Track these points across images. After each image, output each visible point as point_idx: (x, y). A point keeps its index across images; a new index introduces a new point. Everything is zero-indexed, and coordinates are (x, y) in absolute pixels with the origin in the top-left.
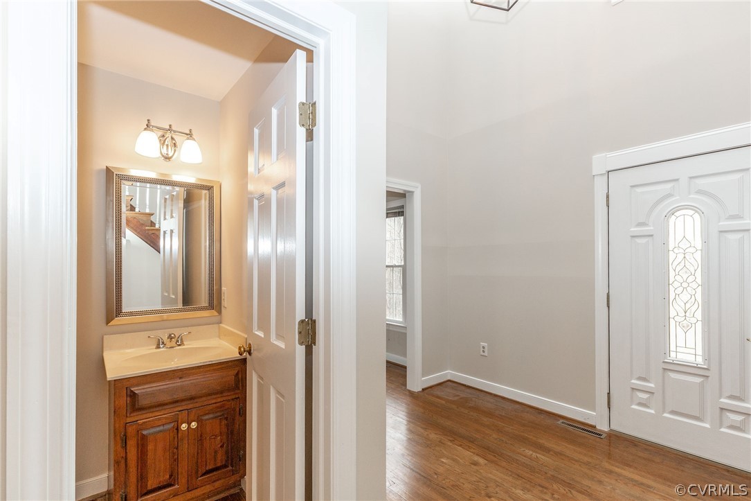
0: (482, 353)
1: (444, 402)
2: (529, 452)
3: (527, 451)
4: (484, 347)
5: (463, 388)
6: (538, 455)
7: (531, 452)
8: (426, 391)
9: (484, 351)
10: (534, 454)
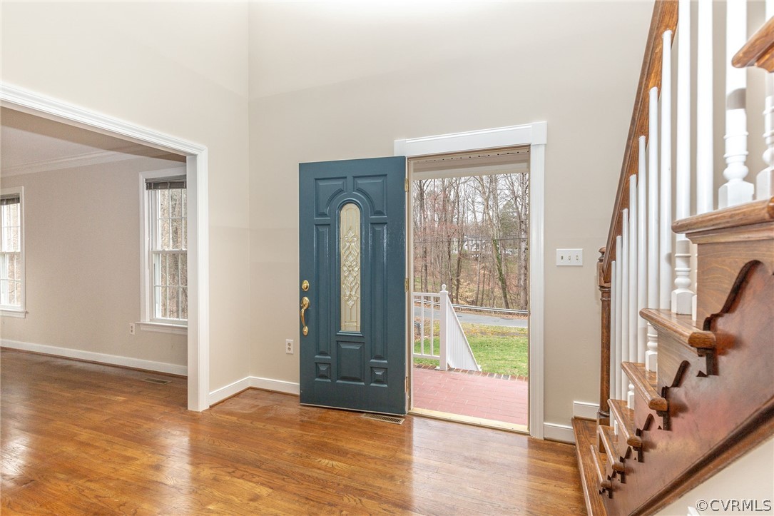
0: (287, 351)
1: (234, 419)
2: (325, 462)
3: (323, 461)
4: (289, 344)
5: (266, 394)
6: (335, 463)
7: (327, 461)
8: (215, 408)
9: (289, 349)
10: (331, 462)
